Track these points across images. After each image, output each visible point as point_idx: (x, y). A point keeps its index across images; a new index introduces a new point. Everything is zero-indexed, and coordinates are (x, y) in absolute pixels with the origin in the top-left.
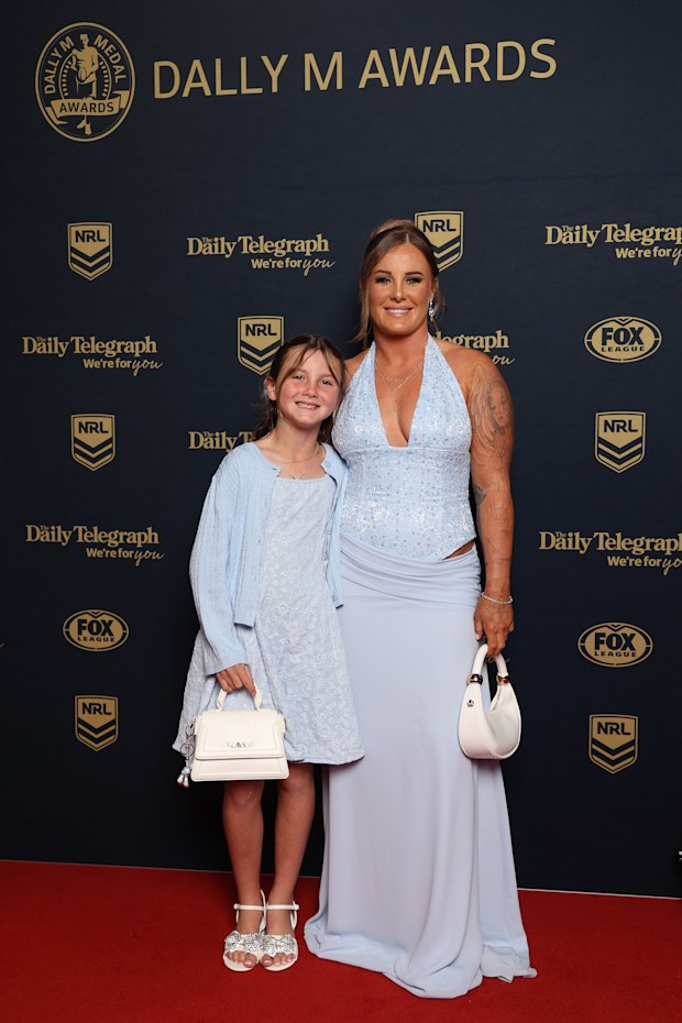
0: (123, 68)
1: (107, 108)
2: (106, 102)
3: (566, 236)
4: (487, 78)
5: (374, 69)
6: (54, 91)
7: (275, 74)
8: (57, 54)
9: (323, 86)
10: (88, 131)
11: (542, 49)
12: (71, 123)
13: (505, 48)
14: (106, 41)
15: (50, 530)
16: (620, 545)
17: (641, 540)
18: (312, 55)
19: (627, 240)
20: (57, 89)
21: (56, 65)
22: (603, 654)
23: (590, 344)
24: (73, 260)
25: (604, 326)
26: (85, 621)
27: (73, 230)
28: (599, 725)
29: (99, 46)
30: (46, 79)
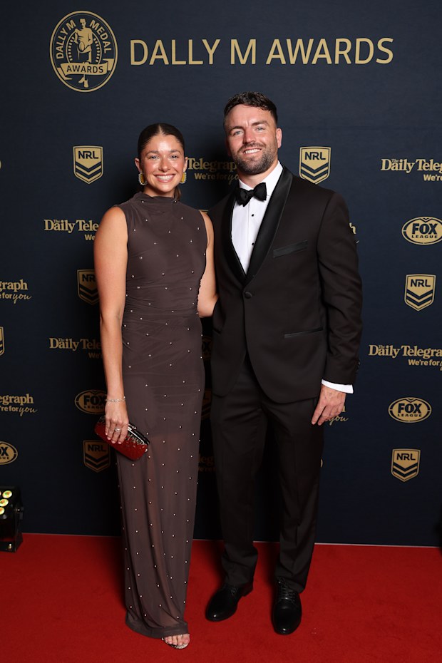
0: (109, 43)
1: (99, 70)
2: (98, 66)
3: (394, 165)
4: (349, 62)
5: (276, 52)
6: (63, 57)
7: (211, 52)
8: (65, 32)
9: (243, 61)
10: (86, 85)
11: (384, 44)
12: (75, 79)
13: (361, 42)
14: (98, 24)
15: (65, 341)
16: (417, 353)
17: (429, 350)
18: (235, 40)
19: (431, 169)
20: (65, 56)
21: (64, 39)
22: (402, 415)
23: (405, 233)
24: (77, 170)
25: (415, 222)
26: (89, 397)
27: (77, 150)
28: (398, 455)
29: (93, 27)
30: (57, 48)
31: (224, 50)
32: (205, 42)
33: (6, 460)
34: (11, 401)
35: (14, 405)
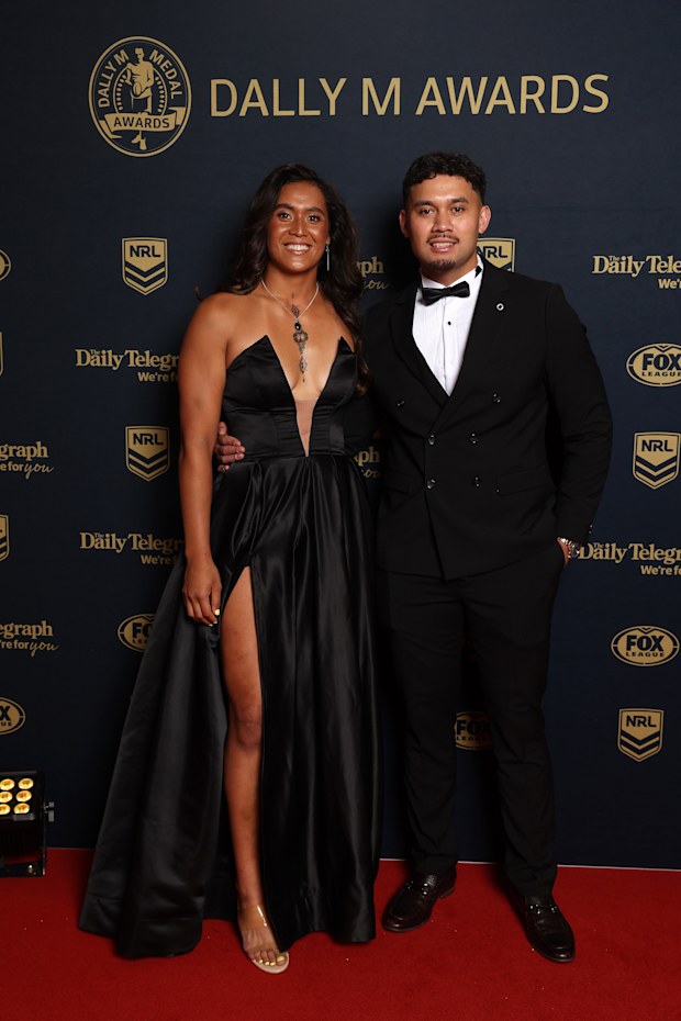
0: (179, 84)
1: (162, 124)
2: (161, 118)
3: (612, 266)
4: (541, 110)
5: (431, 97)
6: (108, 105)
7: (333, 97)
8: (112, 68)
9: (381, 111)
10: (143, 146)
11: (595, 84)
12: (126, 137)
13: (559, 81)
14: (162, 56)
15: (105, 538)
16: (654, 555)
17: (673, 551)
18: (370, 80)
19: (670, 271)
20: (111, 103)
21: (110, 78)
22: (633, 654)
23: (631, 368)
24: (127, 274)
25: (646, 352)
26: (140, 625)
27: (128, 244)
28: (629, 718)
29: (155, 61)
30: (100, 92)
31: (352, 95)
32: (323, 82)
33: (7, 728)
34: (17, 633)
35: (21, 638)
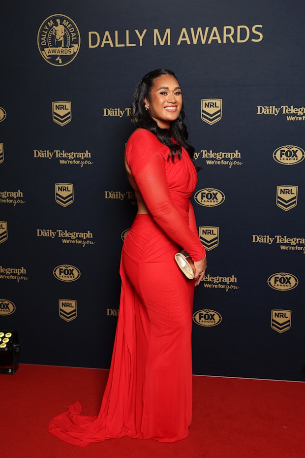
0: (75, 34)
1: (68, 52)
2: (68, 49)
3: (266, 110)
4: (233, 41)
5: (184, 37)
6: (45, 44)
7: (141, 38)
8: (47, 28)
9: (162, 43)
10: (60, 62)
11: (257, 29)
12: (53, 58)
13: (240, 28)
14: (68, 22)
15: (47, 232)
16: (286, 241)
17: (295, 239)
18: (157, 30)
19: (292, 113)
20: (47, 43)
21: (46, 33)
22: (277, 285)
23: (275, 157)
24: (55, 117)
25: (282, 149)
26: (63, 269)
27: (55, 104)
28: (276, 314)
29: (65, 24)
30: (42, 39)
31: (149, 37)
32: (137, 31)
33: (8, 312)
34: (11, 272)
35: (13, 274)
